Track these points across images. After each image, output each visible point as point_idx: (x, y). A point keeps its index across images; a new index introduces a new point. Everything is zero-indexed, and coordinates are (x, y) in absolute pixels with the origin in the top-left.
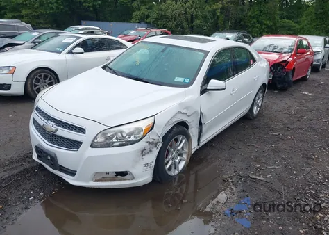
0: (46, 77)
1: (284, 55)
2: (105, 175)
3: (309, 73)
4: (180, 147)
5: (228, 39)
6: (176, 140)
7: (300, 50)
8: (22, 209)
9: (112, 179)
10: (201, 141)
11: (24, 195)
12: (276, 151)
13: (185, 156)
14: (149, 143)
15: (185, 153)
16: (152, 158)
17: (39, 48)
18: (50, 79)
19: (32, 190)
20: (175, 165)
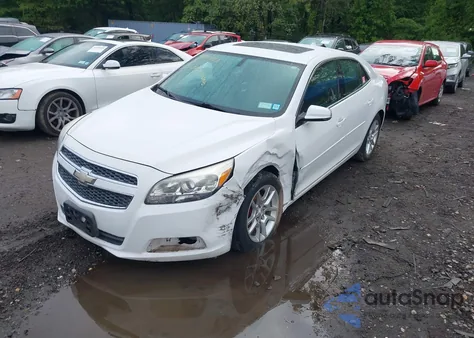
0: (65, 103)
1: (407, 69)
2: (164, 243)
3: (440, 95)
4: (267, 202)
5: (323, 46)
6: (262, 193)
7: (429, 61)
8: (49, 292)
9: (175, 249)
10: (296, 193)
11: (49, 272)
12: (400, 205)
13: (274, 215)
14: (226, 196)
15: (275, 210)
16: (230, 218)
17: (53, 61)
18: (72, 107)
19: (60, 265)
20: (261, 228)
